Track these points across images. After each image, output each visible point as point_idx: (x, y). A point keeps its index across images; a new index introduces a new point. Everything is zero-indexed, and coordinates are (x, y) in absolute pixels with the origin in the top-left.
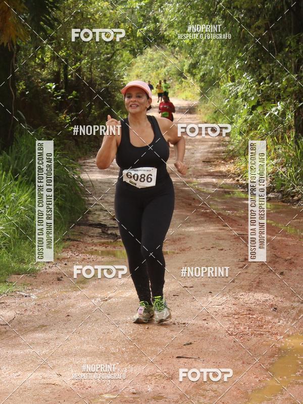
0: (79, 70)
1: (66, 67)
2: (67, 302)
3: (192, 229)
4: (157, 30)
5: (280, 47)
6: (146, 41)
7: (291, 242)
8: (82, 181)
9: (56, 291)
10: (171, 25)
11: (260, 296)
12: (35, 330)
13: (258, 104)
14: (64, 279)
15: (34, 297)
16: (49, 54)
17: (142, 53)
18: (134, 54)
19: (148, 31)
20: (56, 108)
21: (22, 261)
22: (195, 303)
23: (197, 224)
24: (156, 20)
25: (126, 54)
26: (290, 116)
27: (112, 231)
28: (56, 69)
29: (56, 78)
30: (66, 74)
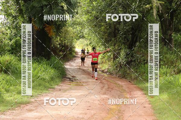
0: (65, 43)
1: (62, 42)
2: (62, 95)
3: (90, 80)
4: (83, 35)
5: (111, 40)
6: (80, 37)
7: (112, 84)
9: (59, 93)
11: (106, 96)
14: (61, 90)
15: (54, 94)
16: (58, 39)
17: (79, 40)
18: (77, 40)
19: (81, 35)
20: (59, 51)
21: (52, 86)
22: (91, 97)
23: (91, 79)
24: (83, 33)
25: (75, 40)
26: (112, 56)
27: (72, 80)
28: (60, 42)
29: (60, 44)
30: (62, 44)
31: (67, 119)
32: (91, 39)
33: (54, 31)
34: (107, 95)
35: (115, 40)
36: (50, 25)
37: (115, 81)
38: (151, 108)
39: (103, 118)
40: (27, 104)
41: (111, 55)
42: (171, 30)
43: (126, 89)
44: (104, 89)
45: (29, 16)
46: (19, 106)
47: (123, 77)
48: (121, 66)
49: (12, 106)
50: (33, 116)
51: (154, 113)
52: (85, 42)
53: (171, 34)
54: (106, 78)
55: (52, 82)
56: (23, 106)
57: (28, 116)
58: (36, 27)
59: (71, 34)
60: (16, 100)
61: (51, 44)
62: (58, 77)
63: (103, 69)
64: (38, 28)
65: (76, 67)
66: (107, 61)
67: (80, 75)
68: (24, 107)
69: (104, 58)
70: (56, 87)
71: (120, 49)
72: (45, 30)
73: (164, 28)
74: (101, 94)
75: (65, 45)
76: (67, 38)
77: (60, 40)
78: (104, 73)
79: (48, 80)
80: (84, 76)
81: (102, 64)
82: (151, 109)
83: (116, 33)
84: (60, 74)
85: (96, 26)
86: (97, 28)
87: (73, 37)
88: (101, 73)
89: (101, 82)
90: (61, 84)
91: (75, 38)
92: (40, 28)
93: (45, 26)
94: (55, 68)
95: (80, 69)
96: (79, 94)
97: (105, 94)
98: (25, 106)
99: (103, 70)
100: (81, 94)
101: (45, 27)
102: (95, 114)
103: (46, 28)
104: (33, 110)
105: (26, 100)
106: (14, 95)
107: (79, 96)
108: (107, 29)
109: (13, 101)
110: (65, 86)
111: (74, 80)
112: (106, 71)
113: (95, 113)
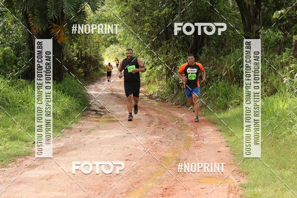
0: (86, 53)
1: (81, 52)
2: (84, 139)
4: (115, 38)
5: (161, 45)
6: (111, 42)
7: (165, 117)
8: (88, 94)
9: (79, 135)
10: (120, 37)
11: (155, 137)
12: (72, 150)
13: (153, 66)
14: (82, 131)
15: (71, 138)
16: (75, 47)
17: (109, 47)
18: (106, 47)
19: (112, 38)
20: (78, 67)
21: (67, 124)
22: (131, 140)
24: (114, 35)
25: (103, 47)
26: (164, 70)
27: (99, 113)
28: (77, 52)
29: (77, 56)
30: (81, 54)
31: (93, 177)
32: (128, 44)
33: (67, 34)
34: (158, 135)
35: (168, 45)
36: (60, 25)
37: (171, 111)
38: (229, 153)
39: (152, 173)
40: (27, 157)
41: (162, 70)
42: (257, 24)
43: (189, 124)
44: (152, 126)
45: (23, 10)
46: (15, 161)
47: (183, 105)
48: (179, 86)
49: (2, 161)
50: (38, 175)
51: (235, 161)
52: (120, 49)
53: (258, 30)
54: (156, 107)
55: (67, 118)
56: (21, 159)
57: (29, 176)
58: (35, 29)
59: (96, 37)
60: (9, 151)
61: (63, 56)
62: (77, 109)
63: (151, 92)
64: (39, 30)
65: (106, 93)
66: (156, 80)
67: (114, 104)
68: (22, 161)
69: (150, 74)
70: (74, 126)
71: (177, 59)
72: (52, 32)
73: (246, 21)
74: (148, 134)
75: (86, 56)
76: (89, 45)
77: (78, 48)
78: (151, 99)
79: (59, 115)
80: (120, 106)
81: (148, 84)
82: (229, 155)
83: (169, 32)
84: (80, 104)
85: (135, 22)
86: (138, 26)
87: (98, 42)
88: (147, 99)
89: (147, 115)
90: (82, 122)
91: (103, 44)
92: (42, 29)
93: (50, 27)
94: (72, 96)
95: (112, 94)
96: (112, 136)
97: (154, 133)
98: (23, 159)
99: (151, 95)
100: (116, 135)
101: (52, 28)
102: (139, 167)
103: (52, 30)
104: (38, 166)
105: (24, 150)
106: (5, 142)
107: (112, 138)
108: (155, 27)
109: (4, 152)
110: (88, 123)
111: (102, 113)
112: (156, 95)
113: (139, 165)
